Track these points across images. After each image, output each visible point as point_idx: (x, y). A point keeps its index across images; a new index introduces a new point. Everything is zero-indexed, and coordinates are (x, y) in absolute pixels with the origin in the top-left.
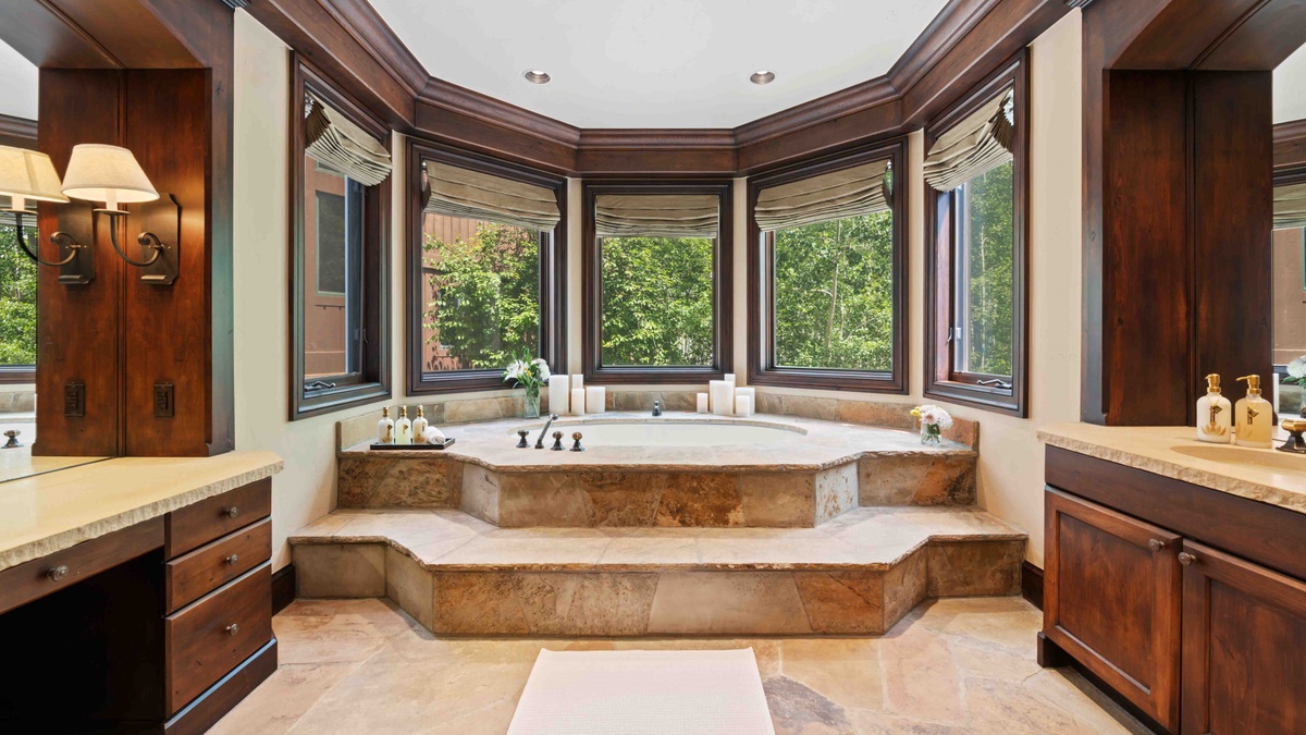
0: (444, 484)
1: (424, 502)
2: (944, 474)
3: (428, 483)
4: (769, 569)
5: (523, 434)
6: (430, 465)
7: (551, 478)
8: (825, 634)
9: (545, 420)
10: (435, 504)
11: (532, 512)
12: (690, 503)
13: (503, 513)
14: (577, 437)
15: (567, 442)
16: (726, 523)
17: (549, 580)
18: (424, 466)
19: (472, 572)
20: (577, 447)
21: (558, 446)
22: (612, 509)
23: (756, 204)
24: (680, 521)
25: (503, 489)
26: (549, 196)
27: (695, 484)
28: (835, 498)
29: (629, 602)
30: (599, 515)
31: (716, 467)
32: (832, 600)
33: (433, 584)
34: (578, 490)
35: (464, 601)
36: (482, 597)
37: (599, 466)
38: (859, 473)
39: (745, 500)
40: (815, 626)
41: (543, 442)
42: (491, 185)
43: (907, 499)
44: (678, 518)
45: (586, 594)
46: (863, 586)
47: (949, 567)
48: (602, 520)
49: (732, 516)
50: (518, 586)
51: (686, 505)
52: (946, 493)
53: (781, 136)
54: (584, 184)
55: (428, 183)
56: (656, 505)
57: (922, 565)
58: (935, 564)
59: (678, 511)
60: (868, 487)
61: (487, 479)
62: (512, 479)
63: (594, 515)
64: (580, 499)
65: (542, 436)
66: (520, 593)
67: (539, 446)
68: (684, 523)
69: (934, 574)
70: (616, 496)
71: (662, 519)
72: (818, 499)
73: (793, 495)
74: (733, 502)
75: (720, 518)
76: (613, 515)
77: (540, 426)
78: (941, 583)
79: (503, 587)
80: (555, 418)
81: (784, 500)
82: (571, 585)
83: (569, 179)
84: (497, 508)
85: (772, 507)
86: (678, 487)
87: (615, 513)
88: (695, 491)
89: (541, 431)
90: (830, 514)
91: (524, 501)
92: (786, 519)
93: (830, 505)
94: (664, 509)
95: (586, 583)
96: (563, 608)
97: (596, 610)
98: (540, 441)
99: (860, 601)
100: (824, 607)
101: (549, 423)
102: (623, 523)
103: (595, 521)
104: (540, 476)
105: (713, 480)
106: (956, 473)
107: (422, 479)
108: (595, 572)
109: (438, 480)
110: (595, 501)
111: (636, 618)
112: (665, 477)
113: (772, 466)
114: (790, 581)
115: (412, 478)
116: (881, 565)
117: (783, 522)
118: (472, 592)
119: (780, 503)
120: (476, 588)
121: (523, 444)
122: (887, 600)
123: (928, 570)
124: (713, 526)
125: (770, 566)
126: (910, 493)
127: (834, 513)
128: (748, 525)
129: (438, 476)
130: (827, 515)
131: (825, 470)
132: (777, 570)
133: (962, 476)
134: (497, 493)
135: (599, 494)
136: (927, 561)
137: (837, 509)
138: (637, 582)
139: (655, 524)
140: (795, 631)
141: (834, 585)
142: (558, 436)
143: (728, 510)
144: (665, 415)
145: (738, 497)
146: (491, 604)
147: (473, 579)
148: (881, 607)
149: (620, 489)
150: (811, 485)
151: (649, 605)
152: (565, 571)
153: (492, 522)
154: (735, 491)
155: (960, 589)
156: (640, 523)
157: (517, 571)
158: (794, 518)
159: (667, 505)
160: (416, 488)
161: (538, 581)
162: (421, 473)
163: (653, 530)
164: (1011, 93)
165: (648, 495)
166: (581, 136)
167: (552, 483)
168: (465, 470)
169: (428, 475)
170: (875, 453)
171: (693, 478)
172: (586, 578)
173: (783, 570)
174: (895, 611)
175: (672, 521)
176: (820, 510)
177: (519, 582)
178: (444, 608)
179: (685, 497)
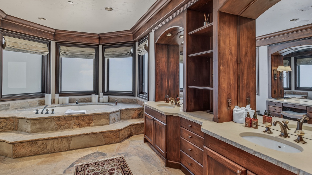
0: (12, 125)
1: (5, 130)
2: (137, 112)
3: (7, 125)
4: (97, 133)
5: (37, 110)
6: (8, 120)
7: (46, 120)
8: (108, 144)
9: (44, 107)
10: (9, 130)
11: (40, 128)
12: (81, 123)
13: (32, 129)
14: (53, 110)
15: (50, 111)
16: (90, 126)
17: (45, 142)
18: (5, 121)
19: (24, 142)
20: (53, 113)
21: (47, 113)
22: (62, 126)
23: (104, 52)
24: (79, 127)
25: (32, 124)
26: (45, 46)
27: (83, 118)
28: (114, 119)
29: (65, 144)
30: (58, 127)
31: (87, 114)
32: (109, 137)
33: (12, 147)
34: (53, 122)
35: (22, 149)
36: (27, 148)
37: (59, 116)
38: (121, 113)
39: (94, 121)
40: (106, 143)
41: (43, 112)
42: (26, 43)
43: (131, 118)
44: (78, 126)
45: (55, 143)
46: (116, 134)
47: (135, 129)
48: (59, 128)
49: (91, 124)
50: (37, 144)
51: (80, 123)
52: (138, 116)
53: (110, 38)
54: (56, 43)
55: (5, 42)
56: (73, 124)
57: (130, 130)
58: (132, 129)
59: (78, 125)
60: (123, 116)
61: (27, 122)
62: (34, 121)
63: (57, 128)
64: (53, 124)
65: (43, 111)
66: (37, 145)
67: (42, 113)
68: (80, 127)
69: (132, 131)
70: (63, 123)
71: (74, 127)
72: (110, 119)
73: (105, 119)
74: (91, 122)
75: (88, 125)
76: (62, 127)
77: (42, 108)
78: (133, 133)
79: (32, 145)
80: (47, 106)
81: (103, 120)
82: (51, 142)
83: (52, 41)
84: (30, 128)
85: (100, 121)
86: (78, 119)
87: (63, 126)
88: (83, 120)
89: (42, 109)
90: (113, 122)
91: (38, 126)
92: (103, 124)
93: (113, 120)
94: (75, 124)
95: (55, 141)
96: (49, 147)
97: (57, 147)
98: (42, 112)
99: (115, 137)
100: (108, 139)
101: (45, 107)
102: (65, 128)
103: (57, 129)
104: (42, 120)
105: (87, 117)
106: (140, 112)
107: (5, 124)
108: (57, 138)
109: (10, 124)
110: (57, 124)
111: (67, 147)
112: (75, 117)
113: (100, 113)
114: (101, 135)
115: (1, 124)
116: (119, 129)
117: (103, 125)
118: (24, 147)
119: (102, 120)
120: (25, 146)
121: (37, 113)
122: (120, 136)
123: (131, 130)
124: (87, 127)
125: (97, 132)
126: (131, 116)
127: (114, 122)
128: (95, 126)
129: (10, 123)
130: (112, 122)
131: (112, 113)
132: (98, 133)
133: (141, 112)
134: (30, 125)
135: (58, 123)
136: (131, 129)
137: (115, 121)
138: (67, 139)
139: (73, 128)
140: (102, 144)
141: (110, 134)
142: (47, 110)
143: (90, 123)
144: (79, 104)
145: (93, 120)
146: (29, 149)
147: (24, 144)
148: (119, 137)
149: (64, 121)
150: (109, 116)
151: (70, 144)
152: (49, 139)
153: (29, 132)
154: (92, 119)
155: (137, 133)
156: (69, 128)
157: (36, 141)
158: (105, 124)
159: (76, 123)
160: (3, 126)
161: (42, 142)
162: (5, 122)
163: (72, 129)
164: (147, 41)
165: (71, 122)
166: (56, 31)
167: (46, 121)
168: (19, 120)
169: (7, 123)
170: (124, 109)
171: (82, 117)
172: (54, 140)
173: (99, 133)
174: (122, 138)
175: (77, 127)
176: (111, 121)
177: (37, 143)
178: (16, 152)
179: (80, 121)
